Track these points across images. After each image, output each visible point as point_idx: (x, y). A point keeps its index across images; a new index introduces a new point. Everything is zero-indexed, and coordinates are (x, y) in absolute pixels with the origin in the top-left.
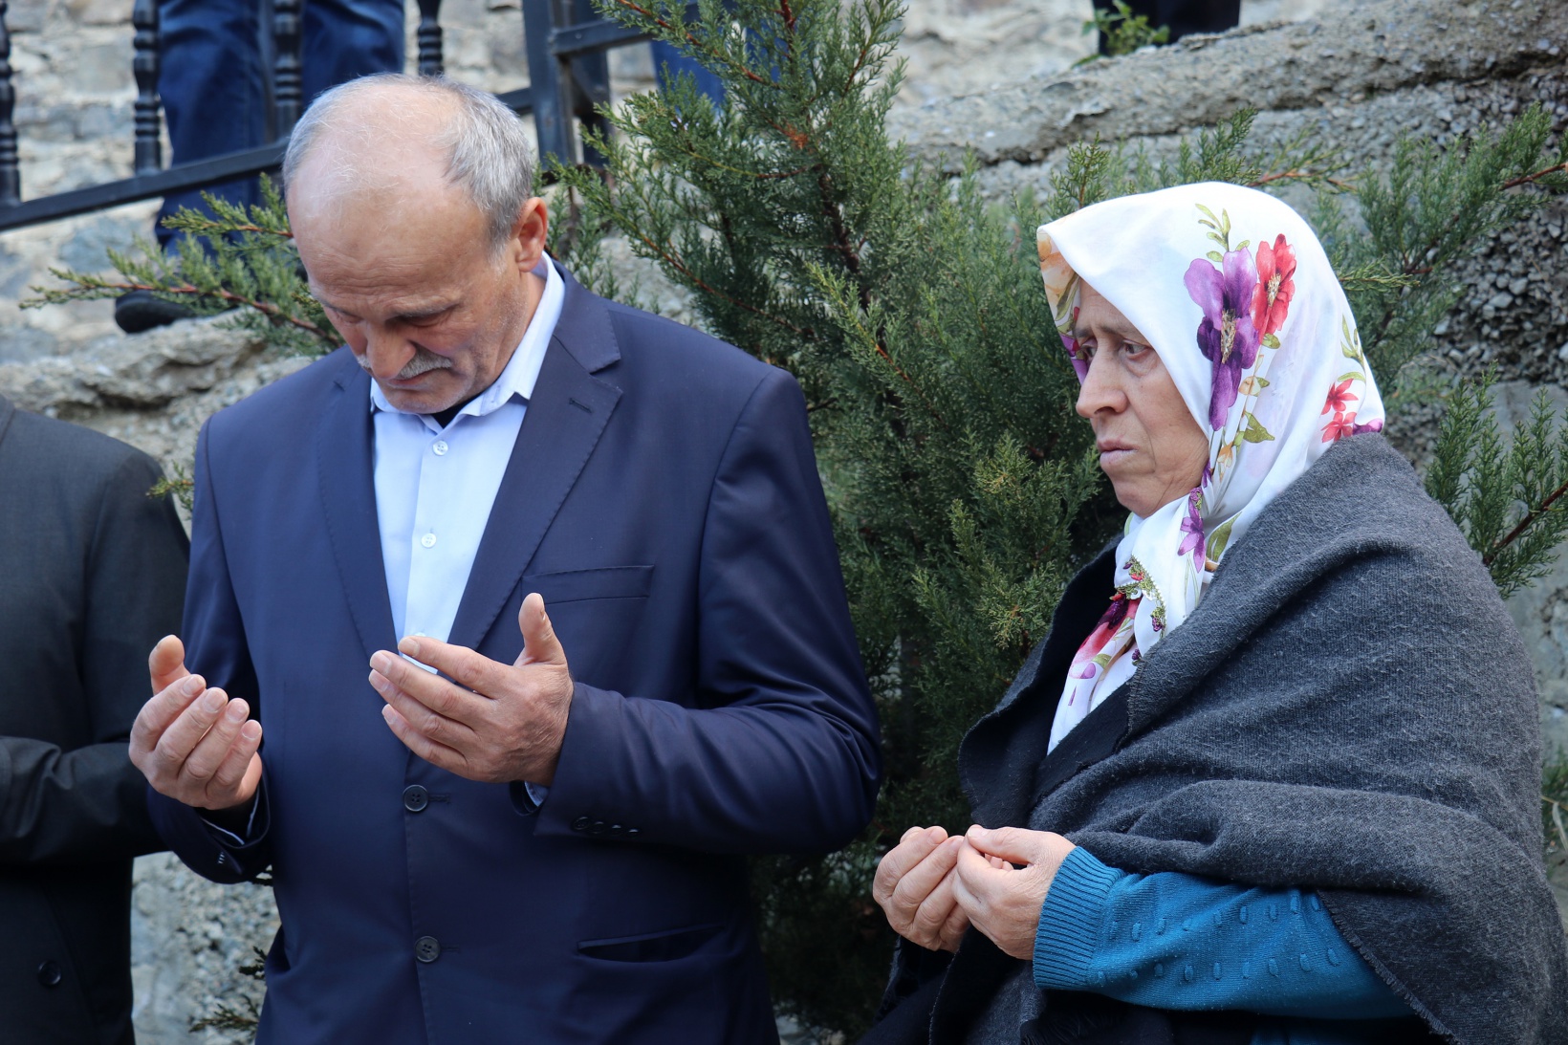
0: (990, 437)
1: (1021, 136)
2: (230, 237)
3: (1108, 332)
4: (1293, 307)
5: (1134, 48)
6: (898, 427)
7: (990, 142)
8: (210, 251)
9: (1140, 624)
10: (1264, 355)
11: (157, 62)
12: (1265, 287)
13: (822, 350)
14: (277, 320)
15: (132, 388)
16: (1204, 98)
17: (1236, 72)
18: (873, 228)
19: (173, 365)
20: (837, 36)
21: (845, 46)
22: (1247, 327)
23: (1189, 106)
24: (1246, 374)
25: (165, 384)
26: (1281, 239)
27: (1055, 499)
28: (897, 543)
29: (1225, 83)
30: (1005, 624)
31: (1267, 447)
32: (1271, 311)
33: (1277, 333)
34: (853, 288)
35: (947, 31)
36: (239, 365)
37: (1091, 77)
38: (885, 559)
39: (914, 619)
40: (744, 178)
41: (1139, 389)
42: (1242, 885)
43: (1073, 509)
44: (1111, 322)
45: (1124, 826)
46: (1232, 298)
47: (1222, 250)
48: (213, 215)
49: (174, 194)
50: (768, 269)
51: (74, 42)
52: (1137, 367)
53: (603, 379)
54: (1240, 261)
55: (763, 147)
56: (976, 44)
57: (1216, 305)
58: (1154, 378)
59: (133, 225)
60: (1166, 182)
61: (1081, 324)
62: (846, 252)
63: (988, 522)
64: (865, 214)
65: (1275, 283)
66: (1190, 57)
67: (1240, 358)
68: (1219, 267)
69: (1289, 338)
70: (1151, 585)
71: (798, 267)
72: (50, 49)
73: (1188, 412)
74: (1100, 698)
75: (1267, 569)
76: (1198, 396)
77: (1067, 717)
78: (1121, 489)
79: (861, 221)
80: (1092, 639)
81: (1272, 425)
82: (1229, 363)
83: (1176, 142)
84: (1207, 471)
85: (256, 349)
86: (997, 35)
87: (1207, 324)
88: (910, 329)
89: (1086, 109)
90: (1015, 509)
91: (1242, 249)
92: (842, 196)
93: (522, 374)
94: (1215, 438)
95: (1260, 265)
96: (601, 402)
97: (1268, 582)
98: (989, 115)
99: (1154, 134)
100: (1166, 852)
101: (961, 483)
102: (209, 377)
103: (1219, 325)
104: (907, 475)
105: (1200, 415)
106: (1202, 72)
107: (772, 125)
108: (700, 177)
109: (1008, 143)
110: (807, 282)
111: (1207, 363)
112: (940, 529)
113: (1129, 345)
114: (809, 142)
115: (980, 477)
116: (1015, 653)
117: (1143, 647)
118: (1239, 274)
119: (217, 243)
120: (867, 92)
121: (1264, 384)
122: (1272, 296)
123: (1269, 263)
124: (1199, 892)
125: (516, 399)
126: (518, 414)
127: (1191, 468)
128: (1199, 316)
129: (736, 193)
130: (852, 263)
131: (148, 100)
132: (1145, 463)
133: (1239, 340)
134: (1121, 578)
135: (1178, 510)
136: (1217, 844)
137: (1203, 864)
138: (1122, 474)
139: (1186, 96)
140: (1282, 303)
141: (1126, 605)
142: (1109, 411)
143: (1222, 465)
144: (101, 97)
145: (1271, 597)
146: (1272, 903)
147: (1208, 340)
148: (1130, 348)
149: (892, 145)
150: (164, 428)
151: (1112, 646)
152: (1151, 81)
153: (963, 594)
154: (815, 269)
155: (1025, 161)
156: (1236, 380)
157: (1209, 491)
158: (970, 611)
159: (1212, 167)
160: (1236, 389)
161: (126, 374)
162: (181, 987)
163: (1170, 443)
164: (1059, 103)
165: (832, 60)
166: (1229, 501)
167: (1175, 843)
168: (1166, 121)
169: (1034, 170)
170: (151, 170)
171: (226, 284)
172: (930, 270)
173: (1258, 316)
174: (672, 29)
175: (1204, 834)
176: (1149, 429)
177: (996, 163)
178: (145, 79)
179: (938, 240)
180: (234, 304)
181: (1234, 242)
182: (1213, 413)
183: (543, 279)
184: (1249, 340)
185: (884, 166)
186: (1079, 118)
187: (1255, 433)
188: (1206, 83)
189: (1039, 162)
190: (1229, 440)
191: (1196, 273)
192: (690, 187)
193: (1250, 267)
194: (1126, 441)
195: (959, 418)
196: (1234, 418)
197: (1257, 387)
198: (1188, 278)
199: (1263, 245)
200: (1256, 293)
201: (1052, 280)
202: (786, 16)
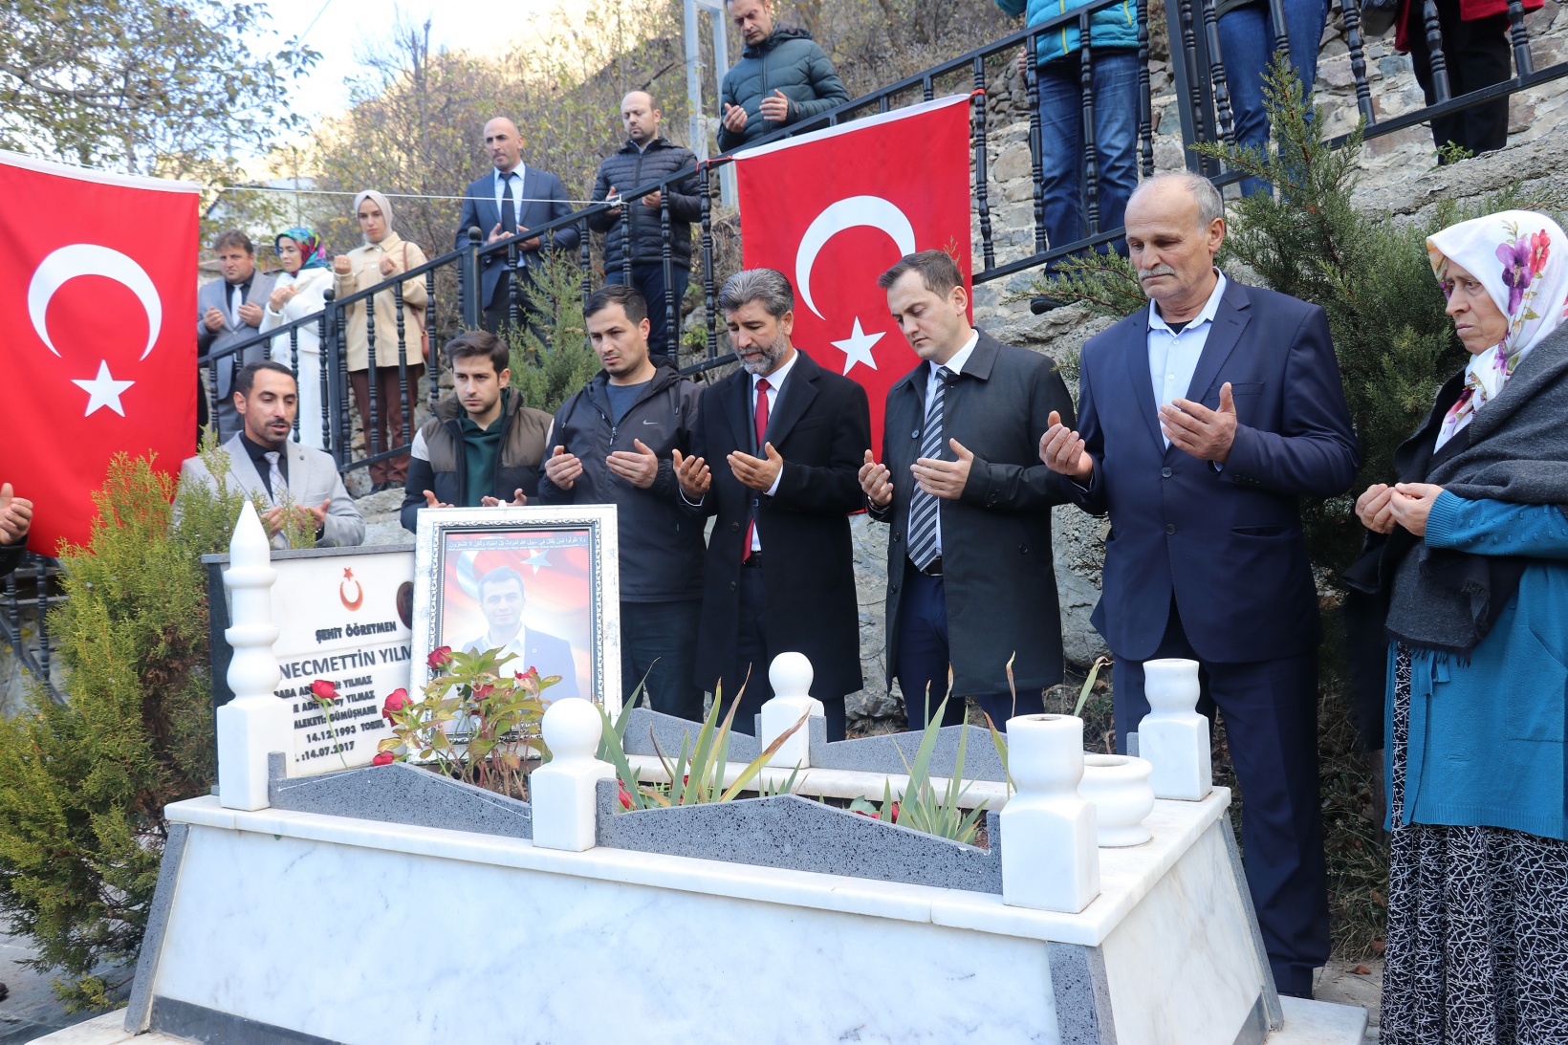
0: (1400, 326)
1: (1406, 202)
2: (1078, 271)
3: (1460, 278)
4: (1548, 260)
5: (1457, 161)
6: (1356, 326)
7: (1392, 206)
8: (1070, 279)
10: (1535, 283)
11: (1043, 211)
12: (1535, 253)
13: (1321, 297)
14: (1096, 303)
15: (1038, 334)
16: (1492, 178)
17: (1507, 165)
18: (1345, 244)
19: (1053, 325)
20: (1329, 165)
21: (1333, 170)
22: (1526, 270)
23: (1484, 182)
24: (1526, 291)
25: (1051, 332)
26: (1543, 231)
27: (1430, 350)
28: (1355, 373)
29: (1502, 170)
30: (1409, 403)
31: (1536, 321)
32: (1538, 263)
33: (1541, 272)
34: (1338, 269)
35: (1365, 166)
36: (1078, 323)
37: (1438, 175)
38: (1351, 380)
39: (1366, 404)
40: (1289, 229)
41: (1475, 301)
42: (1521, 503)
43: (1438, 354)
44: (1461, 274)
45: (1467, 481)
46: (1519, 259)
47: (1514, 238)
48: (1072, 263)
49: (1050, 260)
50: (1299, 265)
51: (1009, 209)
52: (1473, 292)
53: (1243, 312)
54: (1523, 242)
55: (1298, 216)
56: (1378, 169)
57: (1511, 262)
58: (1482, 296)
59: (1034, 275)
60: (1480, 215)
61: (1448, 276)
62: (1333, 255)
63: (1399, 362)
64: (1342, 239)
65: (1540, 250)
66: (1484, 161)
67: (1523, 284)
68: (1512, 246)
69: (1547, 273)
70: (1480, 382)
71: (1313, 263)
72: (1000, 212)
73: (1498, 309)
74: (1458, 430)
75: (1535, 372)
76: (1503, 302)
77: (1442, 439)
78: (1467, 344)
79: (1340, 242)
80: (1454, 407)
81: (1539, 311)
82: (1518, 286)
83: (1479, 197)
84: (1507, 333)
85: (1085, 316)
86: (1388, 164)
87: (1507, 271)
88: (1362, 286)
89: (1436, 188)
90: (1412, 355)
91: (1524, 237)
92: (1331, 232)
93: (1210, 310)
94: (1511, 319)
95: (1532, 243)
96: (1242, 320)
97: (1535, 377)
98: (1391, 195)
99: (1468, 196)
100: (1486, 490)
101: (1386, 346)
102: (1067, 328)
103: (1512, 271)
104: (1361, 345)
105: (1503, 310)
106: (1490, 167)
107: (1301, 205)
108: (1269, 230)
109: (1400, 207)
110: (1317, 269)
111: (1507, 288)
112: (1377, 367)
113: (1469, 282)
114: (1317, 211)
115: (1396, 342)
116: (1416, 414)
117: (1476, 409)
118: (1522, 248)
119: (1072, 275)
120: (1342, 188)
121: (1535, 294)
122: (1539, 256)
123: (1537, 242)
125: (1207, 321)
126: (1209, 326)
127: (1501, 332)
128: (1503, 268)
129: (1285, 234)
130: (1336, 260)
131: (1041, 225)
132: (1478, 332)
133: (1522, 277)
134: (1467, 381)
135: (1495, 350)
136: (1509, 487)
137: (1502, 495)
138: (1467, 337)
139: (1484, 178)
140: (1544, 259)
141: (1470, 392)
142: (1461, 311)
143: (1514, 330)
144: (1020, 229)
145: (1537, 383)
146: (1536, 511)
147: (1507, 277)
148: (1470, 284)
149: (1353, 209)
150: (1051, 349)
151: (1463, 410)
152: (1466, 174)
153: (1388, 392)
154: (1321, 263)
155: (1408, 213)
156: (1521, 294)
157: (1509, 342)
158: (1391, 399)
159: (1504, 204)
160: (1521, 297)
161: (1036, 330)
162: (1065, 554)
163: (1490, 323)
164: (1423, 187)
165: (1327, 175)
166: (1518, 345)
167: (1490, 487)
168: (1472, 190)
169: (1412, 216)
170: (1043, 252)
171: (1076, 291)
172: (1372, 260)
173: (1532, 265)
174: (1257, 169)
175: (1504, 482)
176: (1480, 318)
177: (1394, 215)
178: (1039, 218)
179: (1375, 246)
180: (1079, 298)
181: (1519, 235)
182: (1510, 309)
183: (1217, 275)
184: (1527, 276)
185: (1352, 218)
186: (1432, 192)
187: (1531, 316)
188: (1492, 171)
189: (1414, 213)
190: (1517, 319)
191: (1501, 250)
192: (1264, 235)
193: (1528, 244)
194: (1469, 323)
195: (1385, 320)
196: (1520, 309)
197: (1531, 296)
198: (1498, 252)
199: (1534, 235)
200: (1530, 256)
201: (1434, 259)
202: (1307, 159)
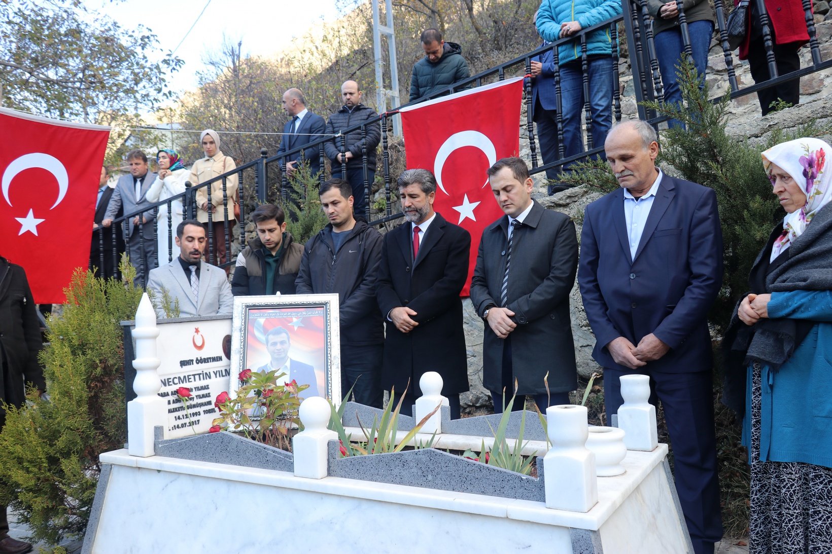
0: (753, 196)
1: (756, 131)
2: (581, 169)
3: (780, 174)
4: (825, 164)
5: (782, 109)
6: (730, 196)
7: (748, 133)
9: (790, 236)
10: (819, 176)
11: (563, 137)
12: (818, 161)
13: (711, 181)
14: (592, 186)
15: (561, 202)
18: (723, 153)
19: (569, 197)
20: (713, 112)
21: (715, 114)
22: (814, 170)
23: (798, 120)
24: (815, 180)
25: (568, 201)
26: (821, 149)
27: (770, 209)
28: (730, 221)
30: (758, 236)
31: (821, 196)
32: (820, 166)
33: (822, 170)
34: (719, 166)
35: (734, 112)
36: (582, 196)
37: (772, 116)
38: (728, 225)
39: (736, 238)
40: (692, 145)
41: (788, 186)
43: (774, 210)
44: (780, 172)
45: (784, 281)
46: (811, 164)
47: (807, 153)
48: (578, 165)
50: (699, 165)
52: (787, 182)
53: (671, 192)
54: (812, 155)
55: (697, 139)
56: (741, 113)
57: (807, 166)
58: (791, 183)
61: (772, 173)
62: (717, 159)
63: (753, 215)
64: (721, 150)
65: (821, 159)
67: (813, 177)
68: (807, 157)
69: (825, 171)
70: (792, 228)
71: (706, 164)
73: (800, 190)
74: (782, 251)
76: (803, 186)
77: (774, 256)
78: (786, 208)
79: (720, 152)
80: (779, 239)
81: (822, 191)
82: (810, 178)
83: (794, 128)
84: (806, 202)
85: (586, 192)
86: (746, 111)
87: (805, 170)
88: (733, 175)
89: (771, 123)
90: (760, 211)
91: (812, 152)
92: (715, 147)
93: (654, 190)
94: (808, 195)
95: (816, 156)
96: (671, 196)
98: (747, 127)
99: (789, 127)
101: (746, 207)
102: (577, 199)
103: (807, 170)
104: (733, 206)
105: (804, 190)
107: (699, 133)
108: (682, 146)
109: (753, 133)
110: (708, 166)
111: (805, 178)
112: (742, 218)
113: (785, 177)
114: (707, 136)
115: (751, 204)
116: (761, 242)
117: (791, 241)
118: (812, 158)
119: (579, 171)
120: (720, 124)
121: (819, 182)
122: (820, 162)
123: (819, 155)
124: (805, 293)
125: (652, 195)
126: (653, 198)
127: (803, 202)
128: (803, 169)
129: (691, 149)
130: (718, 162)
132: (791, 202)
133: (813, 173)
134: (785, 227)
135: (799, 211)
138: (786, 205)
139: (796, 118)
140: (822, 164)
141: (786, 233)
142: (781, 192)
143: (810, 201)
146: (822, 294)
147: (805, 174)
149: (727, 135)
150: (568, 210)
151: (784, 240)
152: (787, 116)
153: (747, 231)
154: (710, 163)
155: (757, 137)
156: (813, 182)
157: (807, 207)
158: (749, 234)
160: (813, 184)
161: (560, 199)
162: (577, 318)
163: (797, 197)
164: (765, 123)
165: (712, 117)
166: (812, 208)
168: (791, 124)
169: (759, 138)
171: (581, 179)
172: (738, 161)
173: (817, 167)
174: (675, 115)
176: (791, 194)
177: (749, 138)
179: (738, 154)
180: (583, 183)
181: (810, 151)
182: (807, 190)
183: (658, 171)
184: (815, 173)
185: (725, 139)
186: (770, 126)
187: (818, 193)
189: (760, 136)
190: (812, 195)
191: (802, 159)
192: (680, 149)
193: (814, 156)
194: (786, 197)
195: (745, 192)
196: (813, 190)
197: (818, 183)
198: (799, 160)
199: (817, 151)
200: (816, 162)
201: (765, 163)
202: (701, 109)
